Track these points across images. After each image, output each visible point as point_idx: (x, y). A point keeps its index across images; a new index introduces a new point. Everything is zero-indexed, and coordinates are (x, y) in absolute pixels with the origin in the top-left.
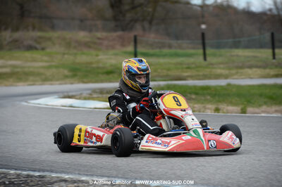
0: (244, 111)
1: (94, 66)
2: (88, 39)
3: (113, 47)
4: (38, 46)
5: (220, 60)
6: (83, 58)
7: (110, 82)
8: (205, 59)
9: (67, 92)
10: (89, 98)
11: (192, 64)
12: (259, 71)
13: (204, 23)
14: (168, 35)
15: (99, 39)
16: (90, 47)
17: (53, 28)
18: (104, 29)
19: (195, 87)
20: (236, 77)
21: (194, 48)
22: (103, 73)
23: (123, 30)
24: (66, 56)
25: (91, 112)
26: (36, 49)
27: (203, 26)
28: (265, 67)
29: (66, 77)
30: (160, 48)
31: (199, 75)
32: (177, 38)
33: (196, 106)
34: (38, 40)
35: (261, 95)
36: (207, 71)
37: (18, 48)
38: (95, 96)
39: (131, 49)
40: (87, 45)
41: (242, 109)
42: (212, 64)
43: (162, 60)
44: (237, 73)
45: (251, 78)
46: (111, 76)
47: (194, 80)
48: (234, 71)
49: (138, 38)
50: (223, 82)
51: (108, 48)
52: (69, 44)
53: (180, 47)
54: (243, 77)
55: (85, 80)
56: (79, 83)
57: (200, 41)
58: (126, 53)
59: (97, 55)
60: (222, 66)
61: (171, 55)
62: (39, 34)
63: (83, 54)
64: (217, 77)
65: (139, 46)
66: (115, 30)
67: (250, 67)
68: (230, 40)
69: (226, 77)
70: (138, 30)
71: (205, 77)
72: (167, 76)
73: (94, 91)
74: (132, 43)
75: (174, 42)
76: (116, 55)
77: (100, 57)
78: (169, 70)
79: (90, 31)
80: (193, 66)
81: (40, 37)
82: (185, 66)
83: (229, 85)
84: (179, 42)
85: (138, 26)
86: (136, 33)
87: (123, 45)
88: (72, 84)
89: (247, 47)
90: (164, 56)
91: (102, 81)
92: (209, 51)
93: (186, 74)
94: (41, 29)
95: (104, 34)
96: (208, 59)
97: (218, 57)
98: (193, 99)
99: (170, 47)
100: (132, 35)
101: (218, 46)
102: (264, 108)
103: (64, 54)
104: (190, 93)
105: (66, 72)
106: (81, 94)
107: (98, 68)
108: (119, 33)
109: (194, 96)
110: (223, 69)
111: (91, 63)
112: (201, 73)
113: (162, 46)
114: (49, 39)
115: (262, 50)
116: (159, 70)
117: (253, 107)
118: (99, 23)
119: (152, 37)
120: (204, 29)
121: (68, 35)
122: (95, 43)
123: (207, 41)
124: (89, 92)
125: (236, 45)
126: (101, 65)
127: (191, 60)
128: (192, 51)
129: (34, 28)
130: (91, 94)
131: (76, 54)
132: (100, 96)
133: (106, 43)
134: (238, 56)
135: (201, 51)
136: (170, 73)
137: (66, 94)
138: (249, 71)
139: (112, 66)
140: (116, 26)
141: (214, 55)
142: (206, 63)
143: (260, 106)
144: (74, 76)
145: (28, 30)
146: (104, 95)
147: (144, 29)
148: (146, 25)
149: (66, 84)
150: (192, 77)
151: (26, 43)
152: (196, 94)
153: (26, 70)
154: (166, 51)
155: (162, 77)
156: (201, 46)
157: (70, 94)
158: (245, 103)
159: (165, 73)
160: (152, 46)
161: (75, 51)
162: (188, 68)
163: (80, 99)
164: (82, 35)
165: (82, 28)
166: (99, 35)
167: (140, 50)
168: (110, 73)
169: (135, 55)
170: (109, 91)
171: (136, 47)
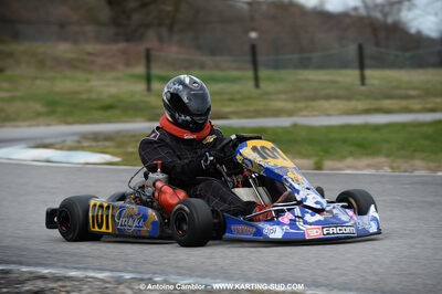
0: (319, 167)
1: (84, 96)
2: (70, 55)
3: (111, 68)
5: (280, 86)
6: (65, 84)
7: (110, 122)
8: (257, 85)
9: (41, 138)
10: (77, 147)
11: (238, 93)
12: (341, 105)
13: (253, 29)
14: (199, 48)
15: (89, 54)
16: (75, 67)
17: (16, 36)
18: (98, 39)
20: (305, 113)
21: (238, 69)
22: (98, 109)
23: (128, 40)
24: (38, 82)
25: (80, 170)
27: (253, 35)
28: (348, 98)
29: (39, 115)
31: (247, 111)
32: (213, 52)
35: (345, 141)
36: (260, 105)
38: (86, 144)
39: (140, 70)
40: (72, 64)
41: (316, 163)
42: (267, 94)
44: (306, 107)
45: (329, 115)
46: (110, 113)
47: (240, 118)
48: (301, 105)
49: (153, 53)
50: (285, 122)
51: (104, 68)
52: (41, 63)
53: (217, 67)
54: (316, 113)
55: (70, 119)
56: (59, 124)
57: (249, 58)
58: (133, 76)
59: (88, 81)
60: (283, 96)
63: (65, 78)
64: (277, 113)
65: (154, 65)
66: (114, 40)
67: (327, 98)
68: (296, 56)
69: (290, 114)
70: (151, 41)
71: (258, 114)
73: (85, 136)
74: (143, 62)
75: (208, 60)
76: (117, 79)
77: (92, 83)
79: (75, 42)
80: (239, 96)
82: (226, 97)
83: (295, 126)
84: (218, 59)
85: (151, 34)
86: (148, 45)
87: (128, 64)
88: (49, 125)
89: (321, 66)
91: (96, 121)
92: (263, 73)
93: (227, 109)
95: (98, 47)
96: (262, 85)
97: (277, 82)
99: (202, 67)
100: (142, 47)
101: (277, 66)
102: (350, 161)
103: (35, 78)
105: (39, 107)
106: (64, 141)
107: (90, 100)
108: (122, 45)
110: (286, 100)
111: (78, 93)
112: (251, 108)
113: (190, 65)
114: (10, 55)
115: (344, 72)
117: (333, 160)
118: (89, 29)
119: (173, 51)
120: (255, 39)
121: (40, 48)
122: (83, 61)
123: (260, 58)
124: (76, 138)
125: (305, 64)
126: (94, 96)
127: (236, 87)
128: (236, 74)
130: (79, 142)
131: (53, 78)
132: (94, 144)
133: (101, 60)
134: (308, 80)
135: (250, 73)
137: (39, 142)
138: (326, 104)
139: (111, 96)
140: (117, 34)
141: (271, 79)
142: (258, 92)
143: (343, 158)
144: (51, 113)
146: (100, 143)
147: (161, 39)
148: (164, 31)
149: (38, 125)
150: (238, 114)
156: (250, 66)
157: (47, 141)
158: (321, 153)
160: (173, 65)
161: (52, 74)
162: (232, 100)
163: (61, 149)
164: (63, 49)
165: (63, 38)
166: (90, 48)
167: (156, 71)
168: (110, 109)
169: (148, 79)
170: (108, 137)
171: (148, 66)
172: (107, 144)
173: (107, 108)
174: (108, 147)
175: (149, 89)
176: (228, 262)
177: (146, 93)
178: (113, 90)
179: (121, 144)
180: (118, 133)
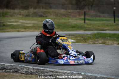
1: (67, 24)
2: (65, 13)
3: (75, 16)
4: (44, 15)
7: (74, 31)
8: (115, 22)
11: (109, 24)
13: (115, 7)
14: (99, 11)
15: (69, 13)
16: (65, 16)
17: (51, 8)
18: (72, 9)
19: (110, 34)
21: (110, 17)
22: (71, 27)
23: (80, 9)
24: (56, 20)
26: (44, 16)
30: (95, 17)
32: (103, 13)
33: (110, 42)
34: (44, 13)
36: (115, 27)
37: (36, 16)
39: (83, 17)
40: (65, 15)
42: (117, 24)
43: (96, 22)
46: (74, 28)
47: (109, 31)
49: (86, 13)
51: (73, 16)
52: (57, 15)
53: (104, 17)
55: (63, 30)
56: (60, 31)
57: (113, 15)
58: (81, 19)
59: (68, 20)
61: (100, 20)
62: (45, 10)
63: (63, 19)
65: (86, 16)
70: (86, 10)
72: (98, 29)
74: (84, 15)
75: (101, 15)
77: (70, 20)
78: (99, 26)
79: (66, 9)
80: (109, 25)
81: (45, 12)
82: (106, 25)
84: (104, 14)
85: (86, 7)
86: (85, 11)
87: (80, 15)
90: (97, 20)
91: (70, 31)
93: (106, 28)
94: (45, 8)
95: (72, 11)
98: (108, 39)
99: (100, 17)
100: (83, 11)
103: (55, 19)
104: (107, 37)
108: (78, 10)
109: (109, 38)
111: (66, 23)
112: (113, 28)
113: (96, 16)
114: (49, 12)
116: (95, 27)
118: (70, 6)
119: (92, 12)
120: (115, 9)
121: (57, 11)
126: (70, 24)
127: (109, 22)
128: (109, 19)
129: (43, 8)
131: (60, 19)
132: (69, 37)
133: (72, 14)
135: (113, 19)
136: (99, 28)
139: (74, 24)
140: (77, 7)
142: (115, 24)
144: (59, 28)
145: (40, 9)
146: (71, 37)
147: (89, 9)
148: (90, 7)
150: (109, 30)
151: (39, 14)
152: (110, 37)
153: (39, 25)
154: (98, 18)
155: (96, 29)
159: (97, 27)
160: (92, 16)
161: (59, 18)
162: (107, 26)
164: (62, 11)
165: (63, 8)
166: (70, 11)
167: (87, 18)
168: (74, 27)
169: (85, 20)
170: (73, 35)
171: (85, 16)
172: (73, 37)
173: (73, 27)
174: (72, 38)
175: (85, 22)
176: (102, 70)
177: (84, 23)
178: (75, 23)
179: (76, 37)
180: (76, 34)
